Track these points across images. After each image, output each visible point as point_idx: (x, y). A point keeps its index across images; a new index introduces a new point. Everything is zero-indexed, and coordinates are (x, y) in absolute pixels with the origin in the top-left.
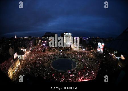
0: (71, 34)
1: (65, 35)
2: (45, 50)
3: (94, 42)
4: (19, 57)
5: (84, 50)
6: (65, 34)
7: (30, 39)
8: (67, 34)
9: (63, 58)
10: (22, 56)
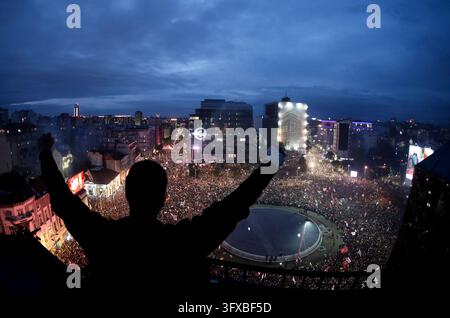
0: (306, 107)
1: (283, 110)
2: (198, 172)
3: (396, 142)
4: (90, 192)
5: (354, 174)
6: (280, 105)
7: (138, 124)
8: (289, 105)
9: (270, 203)
10: (104, 186)
